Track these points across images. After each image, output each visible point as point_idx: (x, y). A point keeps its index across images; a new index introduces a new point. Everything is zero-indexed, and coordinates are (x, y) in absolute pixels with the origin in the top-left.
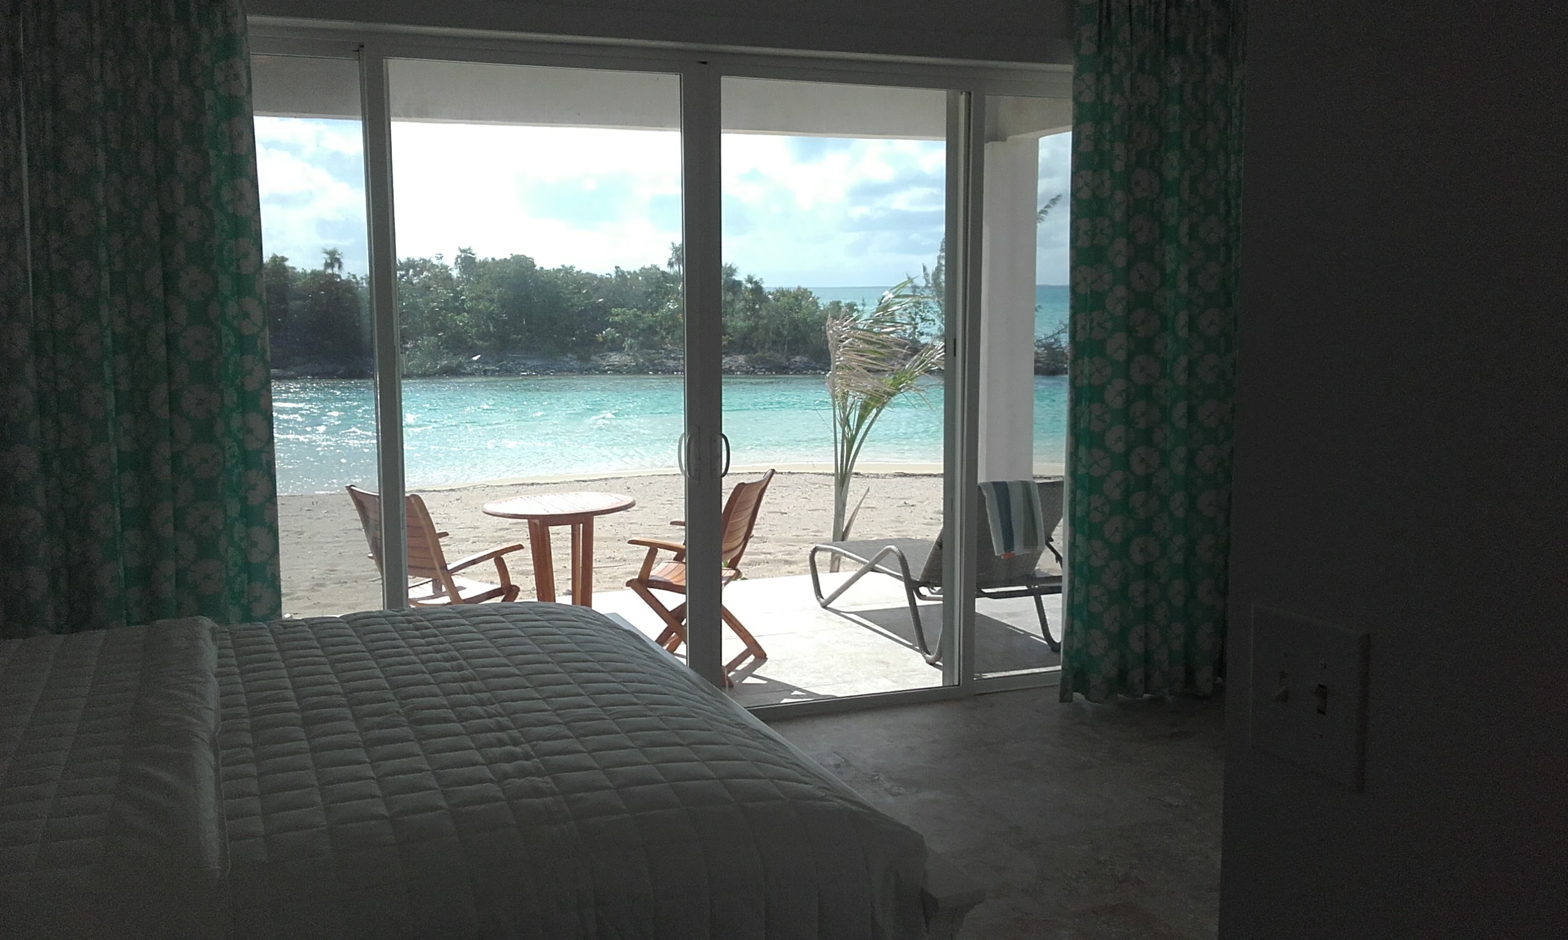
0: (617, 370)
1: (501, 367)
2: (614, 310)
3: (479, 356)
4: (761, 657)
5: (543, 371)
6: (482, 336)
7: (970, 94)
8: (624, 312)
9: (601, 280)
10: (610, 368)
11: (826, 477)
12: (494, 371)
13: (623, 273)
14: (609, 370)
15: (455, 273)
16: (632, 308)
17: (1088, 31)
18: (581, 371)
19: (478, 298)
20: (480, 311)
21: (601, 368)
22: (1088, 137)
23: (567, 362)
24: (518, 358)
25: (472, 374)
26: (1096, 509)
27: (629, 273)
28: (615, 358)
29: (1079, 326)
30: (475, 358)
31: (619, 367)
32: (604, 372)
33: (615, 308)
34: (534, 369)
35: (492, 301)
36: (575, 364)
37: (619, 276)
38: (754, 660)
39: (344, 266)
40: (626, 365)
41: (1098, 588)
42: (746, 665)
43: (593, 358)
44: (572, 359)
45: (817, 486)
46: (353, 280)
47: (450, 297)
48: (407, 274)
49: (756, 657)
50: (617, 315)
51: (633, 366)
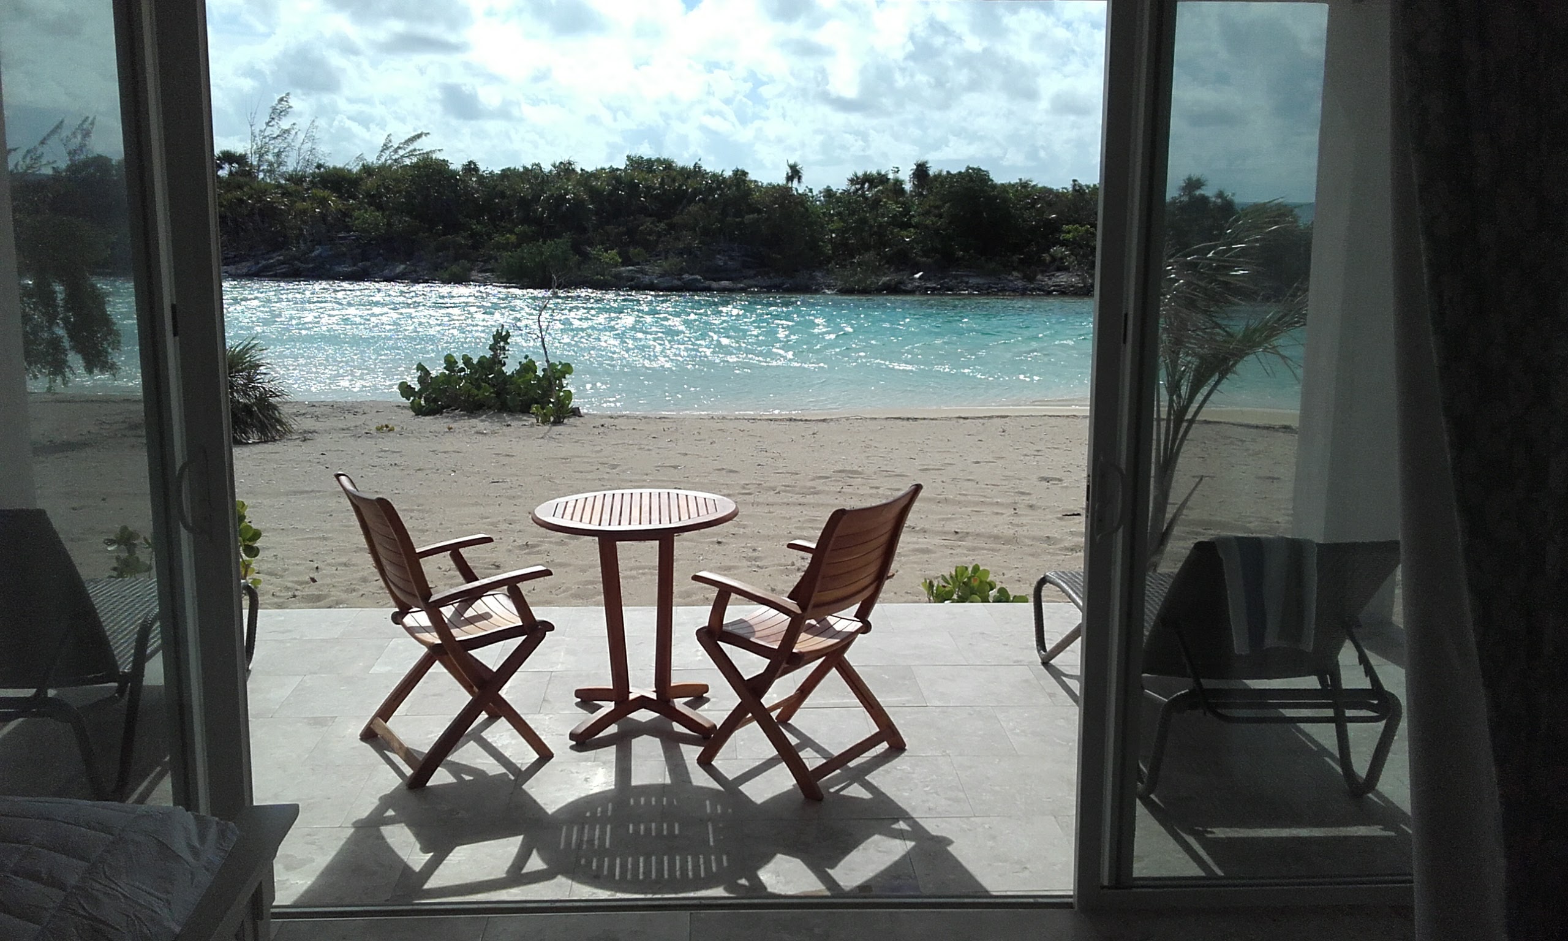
0: (1063, 292)
1: (941, 284)
2: (1065, 227)
3: (921, 273)
4: (898, 747)
5: (986, 291)
6: (926, 253)
8: (1077, 228)
9: (1057, 194)
10: (1056, 288)
11: (1246, 430)
12: (933, 289)
13: (1080, 186)
14: (1054, 291)
15: (908, 187)
16: (1084, 225)
18: (1023, 293)
19: (927, 213)
20: (926, 227)
21: (1046, 288)
23: (1012, 281)
24: (962, 276)
25: (911, 292)
27: (1088, 187)
28: (1062, 278)
30: (917, 276)
31: (1065, 288)
32: (1049, 293)
33: (1067, 225)
34: (977, 288)
35: (940, 216)
36: (1020, 284)
37: (1078, 191)
38: (887, 750)
39: (803, 179)
40: (1072, 286)
42: (865, 759)
43: (1039, 277)
44: (1017, 279)
45: (1228, 441)
46: (810, 194)
47: (898, 212)
48: (862, 187)
49: (890, 746)
50: (1069, 232)
51: (1081, 287)
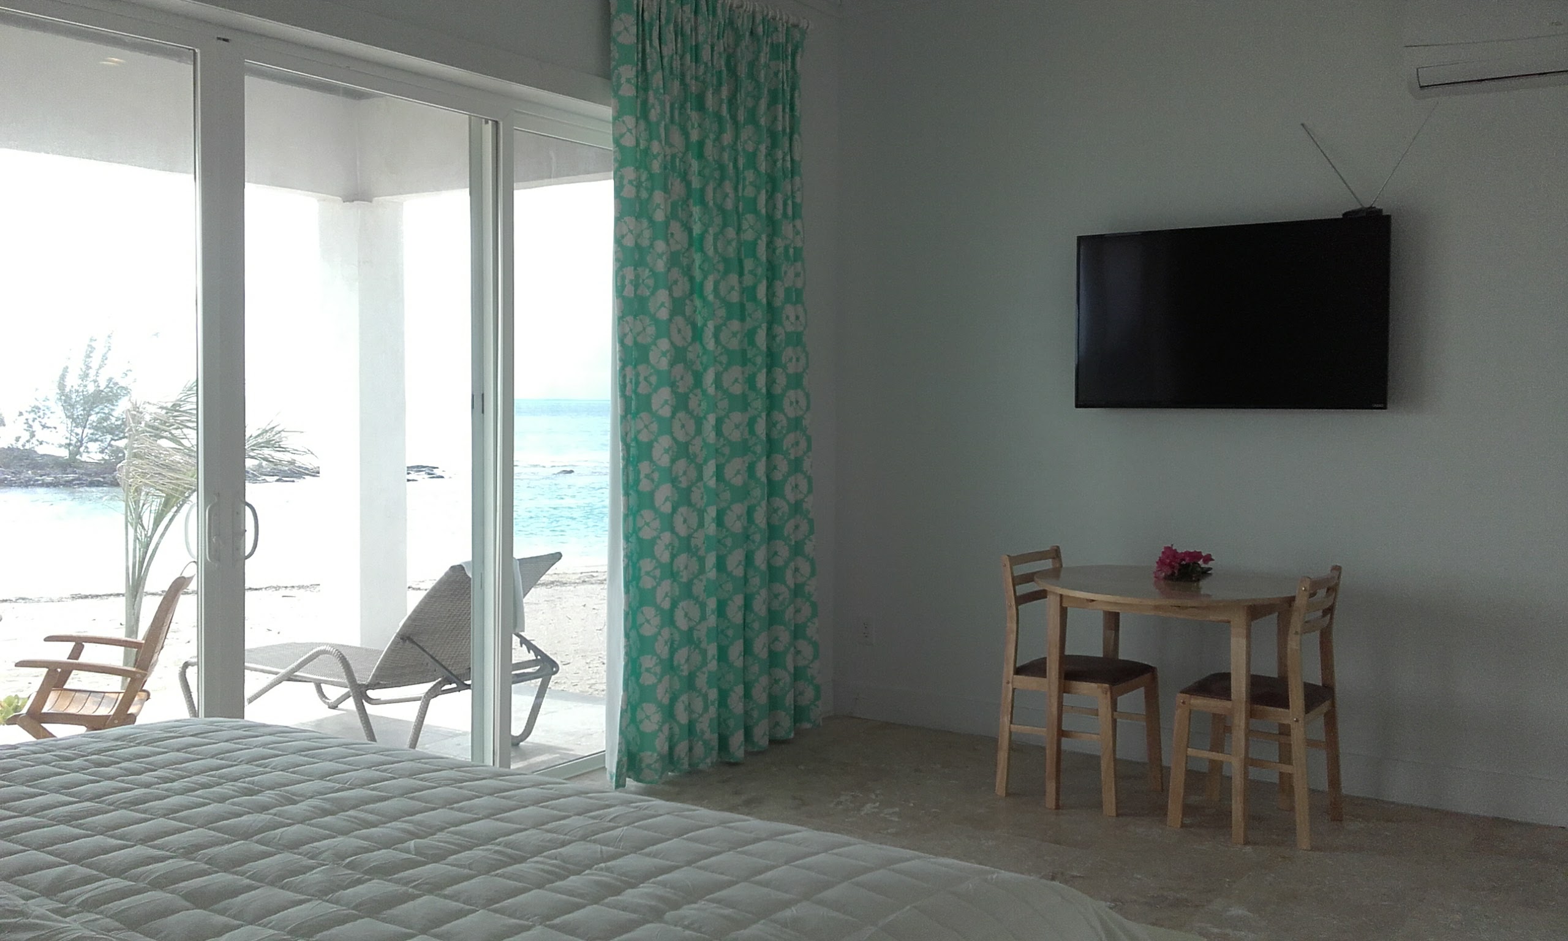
7: (496, 123)
17: (627, 73)
22: (630, 182)
26: (648, 573)
29: (628, 380)
41: (651, 659)
